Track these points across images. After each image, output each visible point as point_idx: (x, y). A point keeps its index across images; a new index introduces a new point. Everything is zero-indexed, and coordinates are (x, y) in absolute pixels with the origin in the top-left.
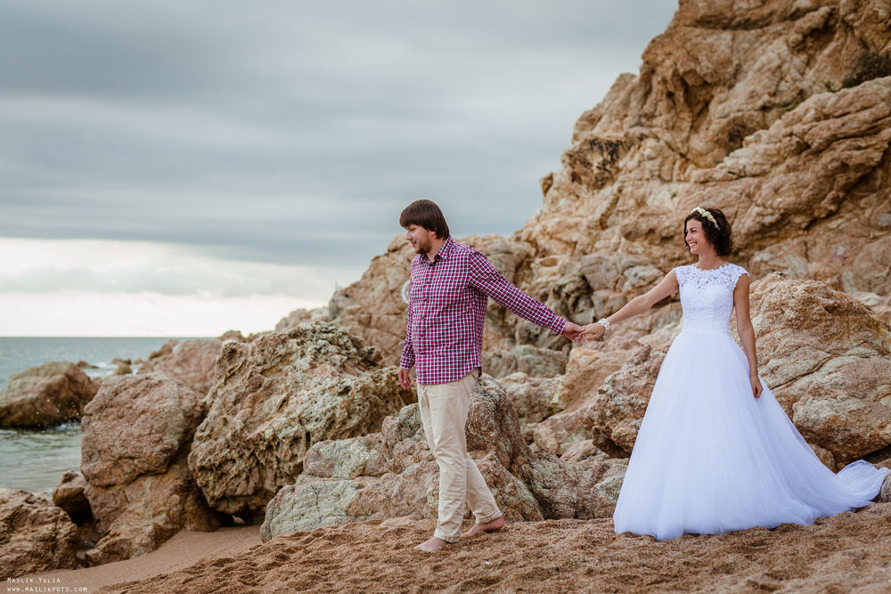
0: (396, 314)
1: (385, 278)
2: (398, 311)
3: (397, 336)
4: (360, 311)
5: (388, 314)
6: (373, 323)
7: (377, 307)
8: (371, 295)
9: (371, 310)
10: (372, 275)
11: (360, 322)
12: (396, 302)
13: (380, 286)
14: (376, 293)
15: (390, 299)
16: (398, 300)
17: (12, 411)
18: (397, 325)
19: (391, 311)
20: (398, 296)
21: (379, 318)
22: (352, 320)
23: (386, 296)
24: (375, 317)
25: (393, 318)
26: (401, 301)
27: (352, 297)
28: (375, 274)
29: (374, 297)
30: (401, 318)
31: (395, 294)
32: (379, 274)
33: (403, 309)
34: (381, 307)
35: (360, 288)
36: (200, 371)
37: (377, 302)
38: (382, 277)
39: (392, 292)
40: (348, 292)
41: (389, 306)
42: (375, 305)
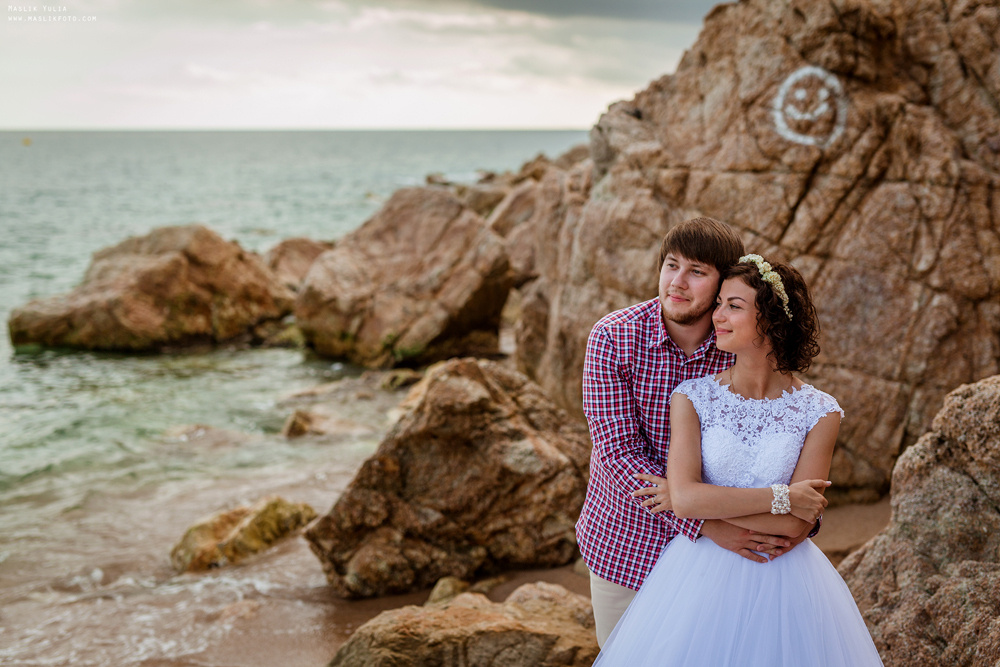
0: (756, 171)
1: (733, 64)
2: (763, 163)
3: (756, 234)
4: (659, 160)
5: (733, 170)
6: (691, 195)
7: (709, 145)
8: (695, 114)
9: (693, 156)
10: (704, 59)
11: (657, 192)
12: (757, 137)
13: (719, 89)
14: (707, 108)
15: (742, 127)
16: (761, 129)
17: (76, 322)
18: (758, 201)
19: (742, 161)
20: (763, 119)
21: (707, 182)
22: (638, 183)
23: (733, 118)
24: (697, 177)
25: (745, 181)
26: (769, 134)
27: (650, 117)
28: (711, 54)
29: (701, 119)
30: (770, 181)
31: (755, 112)
32: (719, 56)
33: (775, 158)
34: (718, 147)
35: (673, 92)
36: (413, 251)
37: (709, 134)
38: (725, 62)
39: (748, 104)
40: (642, 105)
41: (737, 147)
42: (702, 142)
